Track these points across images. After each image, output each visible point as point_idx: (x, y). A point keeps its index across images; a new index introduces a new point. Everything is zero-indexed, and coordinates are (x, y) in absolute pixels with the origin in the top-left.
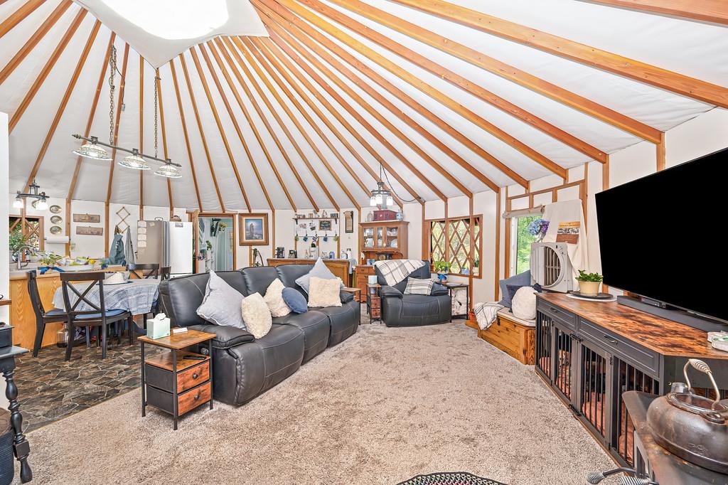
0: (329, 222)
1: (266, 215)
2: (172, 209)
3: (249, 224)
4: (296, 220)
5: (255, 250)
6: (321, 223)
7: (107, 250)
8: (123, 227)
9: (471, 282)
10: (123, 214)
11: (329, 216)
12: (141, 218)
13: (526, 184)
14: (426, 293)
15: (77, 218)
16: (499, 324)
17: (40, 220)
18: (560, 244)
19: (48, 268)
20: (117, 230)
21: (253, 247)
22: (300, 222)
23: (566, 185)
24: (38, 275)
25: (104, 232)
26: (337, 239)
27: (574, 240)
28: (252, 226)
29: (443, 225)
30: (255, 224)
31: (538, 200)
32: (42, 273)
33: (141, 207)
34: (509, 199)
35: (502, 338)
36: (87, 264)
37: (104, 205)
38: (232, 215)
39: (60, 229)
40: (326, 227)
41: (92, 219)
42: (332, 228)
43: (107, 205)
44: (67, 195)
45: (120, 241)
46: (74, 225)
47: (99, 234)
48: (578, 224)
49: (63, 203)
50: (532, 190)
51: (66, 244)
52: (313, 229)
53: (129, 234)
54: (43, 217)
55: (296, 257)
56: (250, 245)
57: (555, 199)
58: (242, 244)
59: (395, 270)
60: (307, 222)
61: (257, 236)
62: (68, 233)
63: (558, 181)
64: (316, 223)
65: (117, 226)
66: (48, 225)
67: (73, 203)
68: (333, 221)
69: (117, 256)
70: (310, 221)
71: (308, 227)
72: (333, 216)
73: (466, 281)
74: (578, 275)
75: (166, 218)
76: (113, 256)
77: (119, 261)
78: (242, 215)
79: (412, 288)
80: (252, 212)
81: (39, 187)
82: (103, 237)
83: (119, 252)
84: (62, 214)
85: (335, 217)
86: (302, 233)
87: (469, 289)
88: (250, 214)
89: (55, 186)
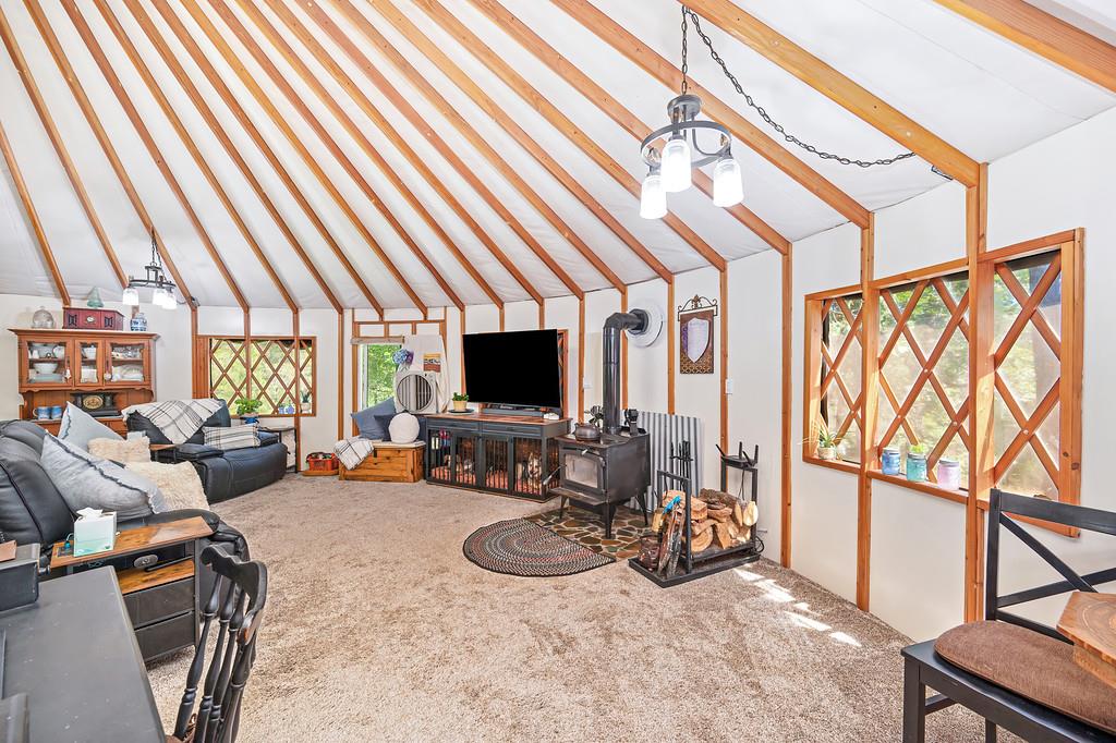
9: (297, 423)
13: (381, 312)
14: (253, 444)
16: (375, 456)
18: (428, 373)
23: (426, 320)
27: (438, 369)
29: (237, 346)
31: (394, 330)
34: (356, 325)
35: (383, 470)
48: (439, 356)
50: (386, 319)
57: (414, 331)
59: (179, 417)
63: (418, 315)
73: (290, 423)
74: (453, 396)
79: (222, 441)
87: (296, 431)
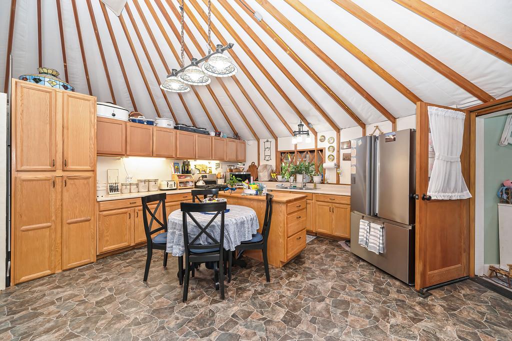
17: (323, 150)
54: (325, 148)
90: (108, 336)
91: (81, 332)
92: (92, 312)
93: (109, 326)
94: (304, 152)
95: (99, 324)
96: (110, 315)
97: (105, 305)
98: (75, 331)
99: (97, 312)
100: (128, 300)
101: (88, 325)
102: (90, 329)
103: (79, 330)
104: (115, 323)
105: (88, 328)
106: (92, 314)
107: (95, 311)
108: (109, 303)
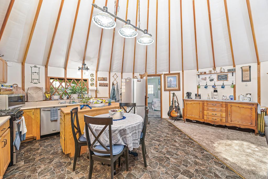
0: (227, 75)
1: (179, 74)
2: (133, 74)
3: (169, 79)
4: (199, 75)
5: (174, 94)
6: (218, 76)
7: (109, 94)
8: (115, 83)
10: (115, 77)
11: (227, 71)
12: (122, 78)
15: (99, 79)
17: (87, 80)
19: (84, 105)
20: (113, 84)
21: (172, 92)
22: (201, 76)
24: (79, 110)
25: (108, 85)
26: (234, 87)
28: (171, 80)
30: (172, 79)
32: (81, 109)
33: (122, 73)
36: (102, 102)
37: (108, 73)
38: (160, 75)
39: (94, 84)
40: (224, 78)
41: (104, 79)
42: (229, 79)
43: (110, 73)
44: (96, 69)
45: (114, 89)
46: (98, 82)
47: (107, 86)
49: (94, 73)
51: (96, 90)
52: (212, 80)
53: (117, 86)
54: (88, 79)
55: (200, 98)
56: (170, 91)
58: (165, 90)
60: (207, 76)
61: (173, 86)
62: (96, 86)
64: (215, 77)
65: (113, 82)
66: (90, 82)
67: (98, 72)
68: (230, 75)
69: (113, 96)
70: (209, 76)
71: (208, 80)
72: (229, 71)
75: (132, 77)
76: (111, 96)
77: (114, 98)
78: (165, 75)
80: (171, 72)
81: (86, 64)
82: (108, 88)
83: (114, 94)
84: (94, 78)
85: (232, 71)
86: (203, 83)
88: (169, 74)
89: (92, 64)
90: (207, 163)
91: (212, 173)
92: (199, 176)
93: (203, 165)
94: (71, 79)
95: (204, 169)
96: (197, 167)
97: (191, 172)
98: (213, 176)
99: (198, 173)
100: (183, 165)
101: (207, 172)
102: (208, 170)
103: (212, 174)
104: (200, 163)
105: (208, 171)
106: (200, 175)
107: (197, 175)
108: (189, 171)
